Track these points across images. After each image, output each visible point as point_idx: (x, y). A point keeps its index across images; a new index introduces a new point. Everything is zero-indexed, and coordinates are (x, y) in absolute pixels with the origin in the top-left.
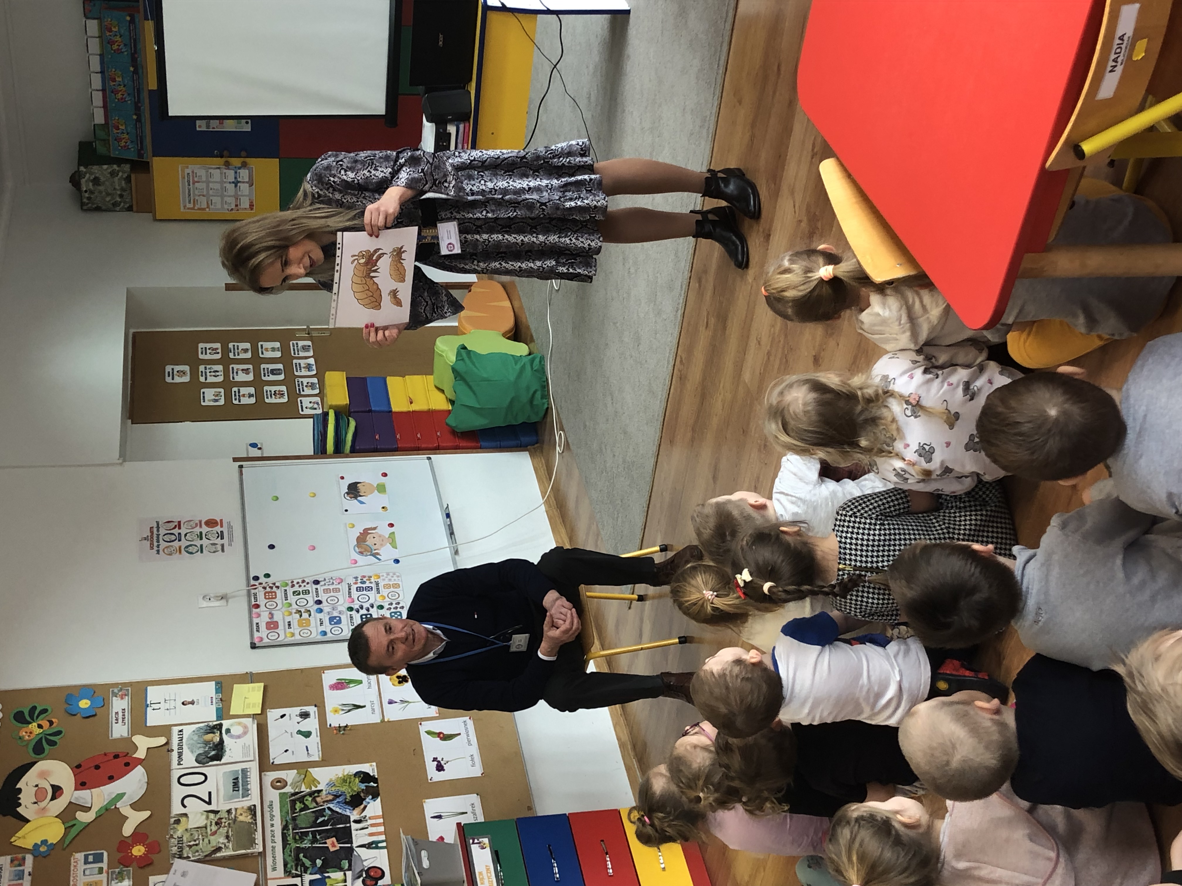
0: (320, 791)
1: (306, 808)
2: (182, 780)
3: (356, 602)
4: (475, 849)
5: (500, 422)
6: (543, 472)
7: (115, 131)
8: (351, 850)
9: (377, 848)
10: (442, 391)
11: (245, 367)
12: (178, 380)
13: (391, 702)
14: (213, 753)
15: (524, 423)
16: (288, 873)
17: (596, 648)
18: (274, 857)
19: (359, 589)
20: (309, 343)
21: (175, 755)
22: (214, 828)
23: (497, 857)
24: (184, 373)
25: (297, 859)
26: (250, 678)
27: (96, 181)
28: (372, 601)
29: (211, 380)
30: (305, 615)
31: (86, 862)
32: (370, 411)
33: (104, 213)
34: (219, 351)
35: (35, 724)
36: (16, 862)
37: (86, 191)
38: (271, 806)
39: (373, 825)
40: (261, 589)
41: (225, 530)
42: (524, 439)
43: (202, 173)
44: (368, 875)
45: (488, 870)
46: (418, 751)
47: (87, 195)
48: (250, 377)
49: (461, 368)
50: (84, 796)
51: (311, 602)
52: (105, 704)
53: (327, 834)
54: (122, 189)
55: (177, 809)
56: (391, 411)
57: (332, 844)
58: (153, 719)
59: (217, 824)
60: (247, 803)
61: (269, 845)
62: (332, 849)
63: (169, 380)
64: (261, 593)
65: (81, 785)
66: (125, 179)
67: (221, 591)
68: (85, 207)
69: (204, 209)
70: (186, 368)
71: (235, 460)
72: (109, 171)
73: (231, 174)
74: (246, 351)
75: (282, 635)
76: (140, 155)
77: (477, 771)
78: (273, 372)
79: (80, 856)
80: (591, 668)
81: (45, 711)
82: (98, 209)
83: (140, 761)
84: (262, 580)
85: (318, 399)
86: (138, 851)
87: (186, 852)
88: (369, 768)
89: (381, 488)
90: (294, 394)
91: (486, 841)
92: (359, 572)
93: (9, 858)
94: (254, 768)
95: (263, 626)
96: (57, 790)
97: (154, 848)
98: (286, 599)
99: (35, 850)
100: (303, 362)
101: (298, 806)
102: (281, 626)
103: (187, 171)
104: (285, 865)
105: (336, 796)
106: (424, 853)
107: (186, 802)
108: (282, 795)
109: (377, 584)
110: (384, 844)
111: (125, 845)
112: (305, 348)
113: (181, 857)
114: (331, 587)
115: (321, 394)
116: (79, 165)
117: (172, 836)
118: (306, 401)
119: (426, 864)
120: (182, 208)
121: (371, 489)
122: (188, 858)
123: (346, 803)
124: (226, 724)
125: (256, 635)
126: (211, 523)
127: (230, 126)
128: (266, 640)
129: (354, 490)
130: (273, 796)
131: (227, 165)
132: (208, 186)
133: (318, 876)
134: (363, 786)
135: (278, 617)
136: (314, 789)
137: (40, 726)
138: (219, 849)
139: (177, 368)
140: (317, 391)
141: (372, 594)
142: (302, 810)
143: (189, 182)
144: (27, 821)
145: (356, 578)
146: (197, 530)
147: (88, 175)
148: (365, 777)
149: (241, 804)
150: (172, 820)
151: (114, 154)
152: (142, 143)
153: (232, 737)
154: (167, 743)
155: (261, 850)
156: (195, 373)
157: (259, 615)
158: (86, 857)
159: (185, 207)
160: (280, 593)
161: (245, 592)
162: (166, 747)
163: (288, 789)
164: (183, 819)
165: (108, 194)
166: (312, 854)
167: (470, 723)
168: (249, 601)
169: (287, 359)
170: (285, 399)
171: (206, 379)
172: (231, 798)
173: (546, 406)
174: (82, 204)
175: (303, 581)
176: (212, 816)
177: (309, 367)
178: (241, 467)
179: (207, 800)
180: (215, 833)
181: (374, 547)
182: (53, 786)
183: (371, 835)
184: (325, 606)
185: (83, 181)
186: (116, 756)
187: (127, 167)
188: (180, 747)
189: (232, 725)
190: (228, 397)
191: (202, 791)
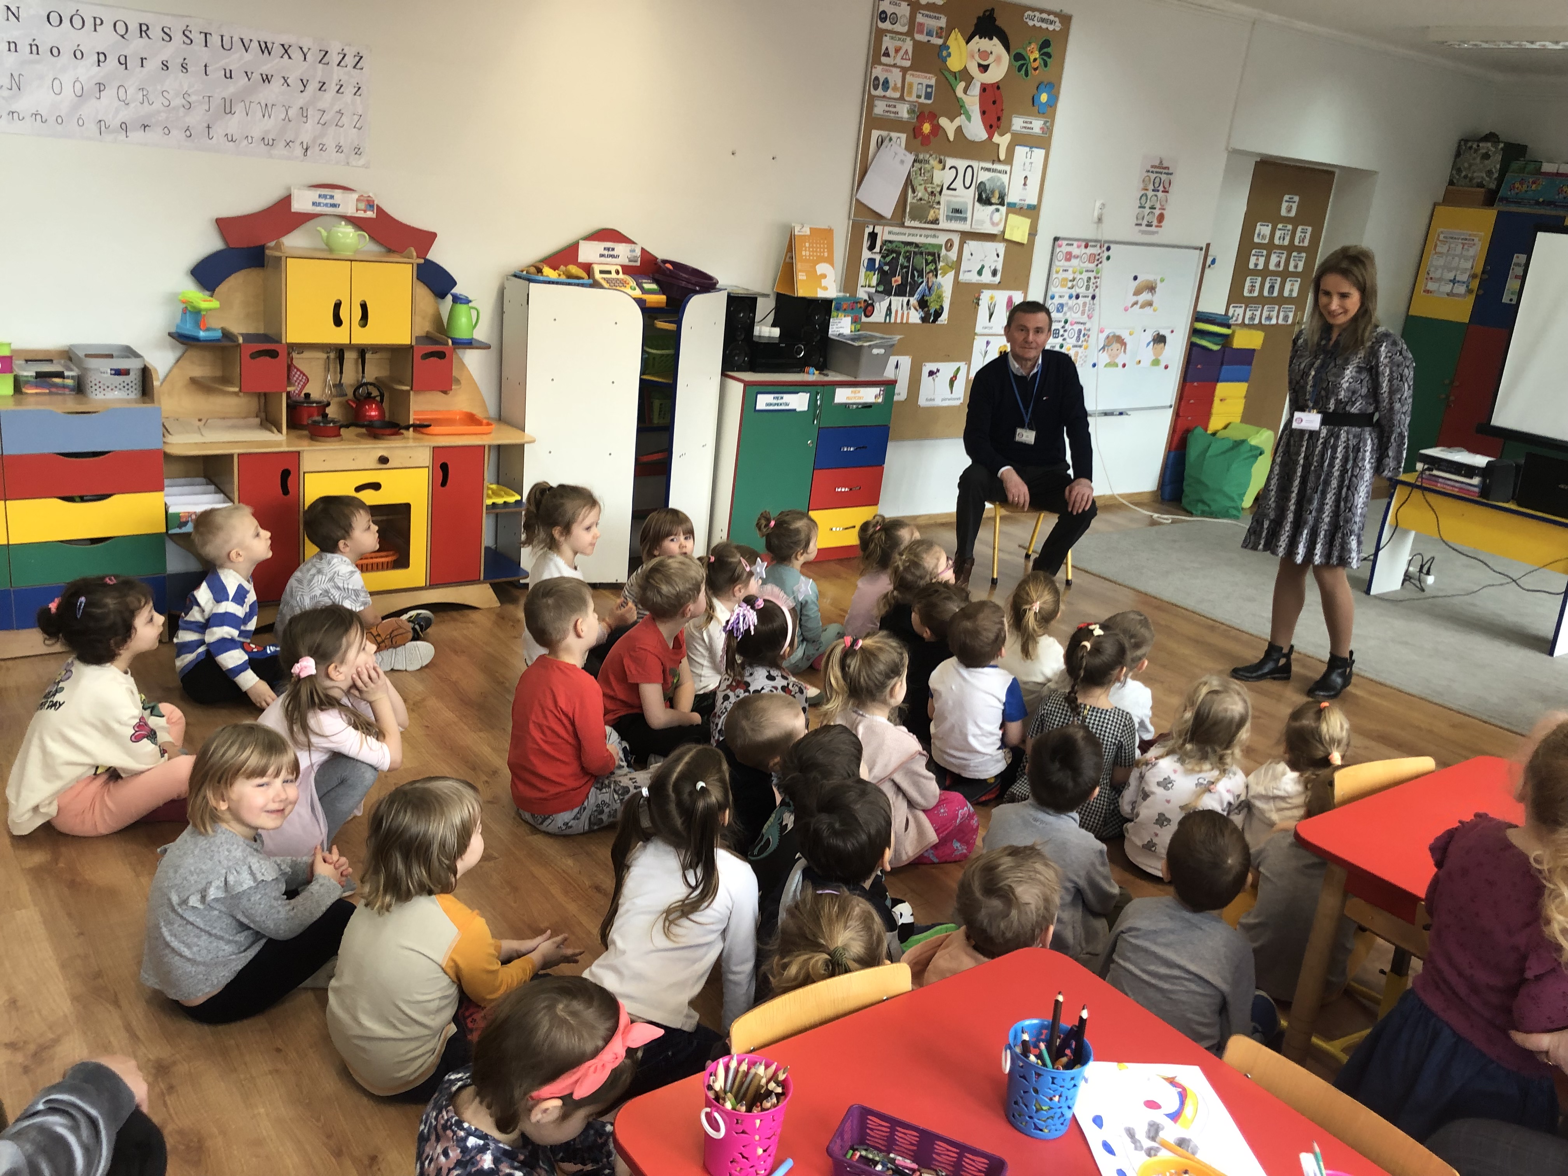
0: (936, 276)
1: (927, 264)
2: (969, 169)
3: (1070, 327)
4: (876, 390)
5: (1188, 471)
6: (1137, 499)
7: (1531, 180)
8: (890, 294)
9: (886, 315)
10: (1225, 427)
11: (1282, 264)
12: (1284, 205)
13: (988, 343)
14: (984, 196)
15: (1183, 491)
16: (885, 242)
17: (1003, 512)
18: (898, 234)
19: (1080, 331)
20: (1290, 321)
21: (989, 165)
22: (929, 190)
23: (867, 406)
24: (1289, 211)
25: (892, 252)
26: (1033, 233)
27: (1486, 156)
28: (1068, 340)
29: (1278, 234)
30: (1070, 284)
31: (928, 86)
32: (1222, 364)
33: (1453, 159)
34: (1301, 244)
35: (1037, 56)
36: (939, 31)
37: (1478, 146)
38: (935, 236)
39: (903, 314)
40: (1099, 251)
41: (1153, 229)
42: (1168, 489)
43: (1472, 252)
44: (869, 305)
45: (860, 398)
46: (947, 358)
47: (1475, 146)
48: (1272, 267)
49: (1243, 448)
50: (975, 90)
51: (1078, 291)
52: (1040, 114)
53: (904, 278)
54: (1471, 180)
55: (950, 162)
56: (1218, 381)
57: (897, 280)
58: (1020, 152)
59: (932, 192)
60: (942, 218)
61: (907, 231)
62: (893, 280)
63: (1286, 197)
64: (1096, 251)
65: (984, 88)
66: (1482, 182)
67: (1104, 219)
68: (1462, 143)
69: (1435, 249)
70: (1293, 214)
71: (1208, 245)
72: (1494, 170)
73: (1464, 277)
74: (1296, 267)
75: (1060, 264)
76: (1502, 199)
77: (922, 402)
78: (1272, 287)
79: (933, 82)
80: (988, 505)
81: (1046, 65)
82: (1458, 154)
83: (991, 137)
84: (1106, 254)
85: (1240, 321)
86: (927, 128)
87: (917, 165)
88: (944, 318)
89: (1156, 362)
90: (1248, 302)
91: (880, 400)
92: (1093, 334)
93: (944, 26)
94: (965, 227)
95: (1069, 249)
96: (984, 68)
97: (926, 141)
98: (1087, 271)
99: (945, 46)
100: (1275, 314)
101: (930, 258)
102: (1067, 264)
103: (1476, 239)
104: (890, 242)
105: (930, 289)
106: (882, 351)
107: (954, 170)
108: (940, 246)
109: (1080, 346)
110: (888, 321)
111: (933, 117)
112: (1286, 318)
113: (915, 161)
114: (1087, 308)
115: (1243, 325)
116: (1505, 143)
117: (931, 155)
118: (1240, 311)
119: (875, 351)
120: (1441, 229)
121: (1157, 354)
122: (913, 166)
123: (923, 296)
124: (1003, 209)
125: (1065, 242)
126: (1161, 218)
127: (1512, 284)
128: (1058, 250)
129: (1160, 339)
130: (942, 239)
131: (1474, 276)
132: (1456, 256)
133: (877, 266)
134: (932, 311)
135: (1074, 262)
136: (939, 272)
137: (1035, 60)
138: (914, 191)
139: (1295, 206)
140: (1247, 322)
141: (1073, 341)
142: (926, 260)
143: (1466, 239)
144: (967, 43)
145: (1089, 330)
146: (1158, 206)
147: (1494, 149)
148: (938, 314)
149: (942, 212)
150: (942, 157)
151: (1508, 176)
152: (1515, 202)
153: (993, 213)
154: (999, 161)
155: (906, 224)
156: (1287, 220)
157: (1079, 247)
158: (931, 86)
159: (1442, 232)
160: (1092, 266)
161: (1099, 238)
162: (996, 159)
163: (943, 252)
164: (941, 166)
165: (1470, 165)
166: (893, 264)
167: (957, 403)
168: (1091, 241)
169: (1281, 300)
170: (1246, 294)
171: (1279, 229)
172: (948, 207)
173: (1194, 512)
174: (1466, 141)
175: (1097, 287)
176: (939, 189)
177: (1269, 318)
178: (1201, 249)
179: (951, 187)
180: (926, 189)
181: (1110, 348)
182: (988, 66)
183: (897, 311)
184: (1074, 301)
185: (1489, 144)
186: (999, 119)
187: (1493, 186)
188: (994, 171)
189: (1001, 214)
190: (1260, 246)
191: (958, 184)
